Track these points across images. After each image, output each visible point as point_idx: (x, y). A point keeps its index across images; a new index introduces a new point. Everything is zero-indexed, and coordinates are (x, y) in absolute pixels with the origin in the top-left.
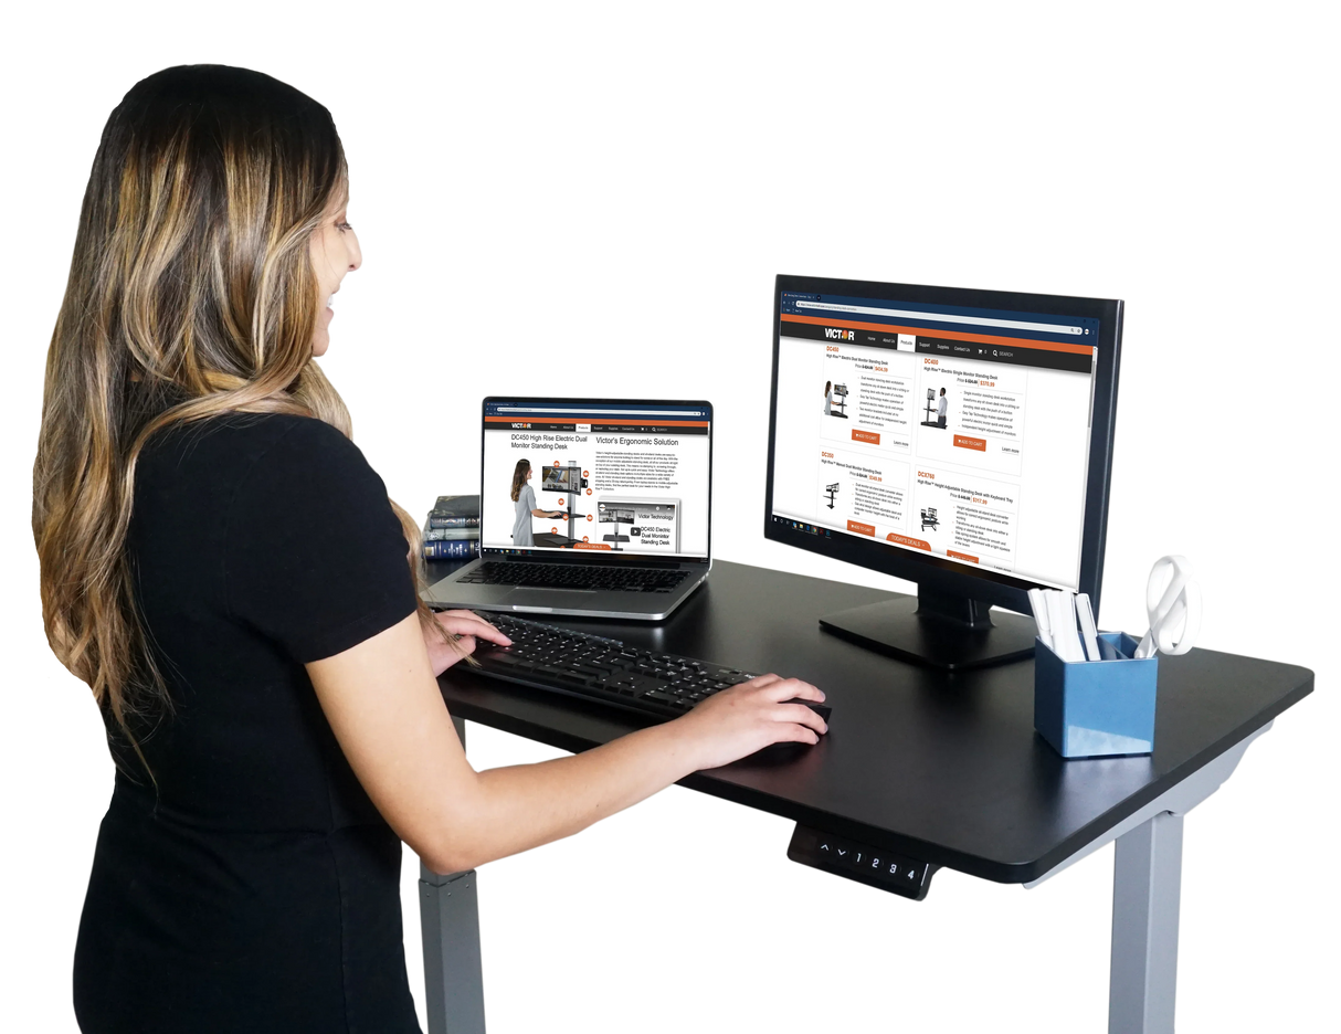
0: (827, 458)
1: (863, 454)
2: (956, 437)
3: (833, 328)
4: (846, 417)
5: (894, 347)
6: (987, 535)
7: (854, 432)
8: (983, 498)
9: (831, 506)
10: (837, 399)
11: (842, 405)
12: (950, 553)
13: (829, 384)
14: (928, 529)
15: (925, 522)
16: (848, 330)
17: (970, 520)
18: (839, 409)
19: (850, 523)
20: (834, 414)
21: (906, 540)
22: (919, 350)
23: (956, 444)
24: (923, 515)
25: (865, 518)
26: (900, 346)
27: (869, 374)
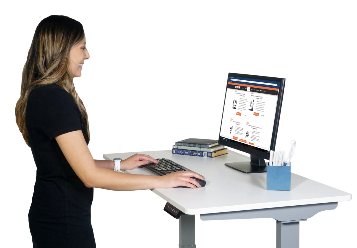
0: (232, 120)
1: (237, 118)
2: (254, 113)
3: (237, 86)
4: (236, 109)
5: (246, 90)
6: (257, 138)
7: (237, 113)
8: (257, 128)
9: (231, 133)
10: (235, 104)
11: (236, 106)
12: (250, 143)
13: (234, 100)
14: (247, 137)
15: (247, 135)
16: (239, 86)
17: (254, 134)
18: (235, 107)
19: (233, 137)
20: (234, 108)
21: (243, 140)
22: (251, 91)
23: (254, 115)
24: (246, 133)
25: (236, 136)
26: (248, 90)
27: (242, 97)
